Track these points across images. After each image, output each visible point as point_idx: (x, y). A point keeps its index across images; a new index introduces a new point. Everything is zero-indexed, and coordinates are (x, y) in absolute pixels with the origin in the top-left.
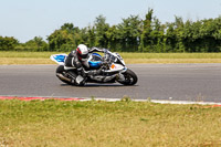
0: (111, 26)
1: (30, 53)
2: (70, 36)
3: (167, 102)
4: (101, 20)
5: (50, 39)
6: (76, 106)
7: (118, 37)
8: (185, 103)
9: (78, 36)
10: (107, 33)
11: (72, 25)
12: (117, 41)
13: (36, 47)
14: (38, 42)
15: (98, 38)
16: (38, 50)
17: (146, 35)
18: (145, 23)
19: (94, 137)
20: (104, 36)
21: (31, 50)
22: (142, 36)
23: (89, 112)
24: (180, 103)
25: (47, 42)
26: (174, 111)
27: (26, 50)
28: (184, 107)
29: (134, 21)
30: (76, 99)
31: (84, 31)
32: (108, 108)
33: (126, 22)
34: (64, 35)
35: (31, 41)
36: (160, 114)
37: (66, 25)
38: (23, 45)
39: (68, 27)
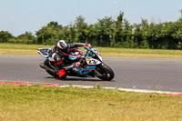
0: (89, 25)
1: (21, 46)
2: (54, 32)
3: (131, 90)
4: (80, 20)
5: (38, 34)
6: (57, 91)
7: (94, 34)
8: (145, 91)
9: (61, 32)
10: (85, 31)
11: (56, 23)
12: (93, 37)
13: (27, 40)
14: (28, 36)
15: (77, 35)
16: (28, 43)
17: (117, 33)
18: (117, 23)
19: (69, 118)
20: (83, 33)
21: (22, 43)
22: (114, 34)
23: (67, 96)
24: (142, 91)
25: (36, 36)
26: (136, 98)
27: (18, 42)
28: (145, 95)
29: (108, 22)
30: (56, 85)
31: (66, 28)
32: (82, 94)
33: (101, 22)
34: (50, 31)
35: (23, 35)
36: (125, 100)
37: (52, 23)
38: (16, 38)
39: (54, 24)
